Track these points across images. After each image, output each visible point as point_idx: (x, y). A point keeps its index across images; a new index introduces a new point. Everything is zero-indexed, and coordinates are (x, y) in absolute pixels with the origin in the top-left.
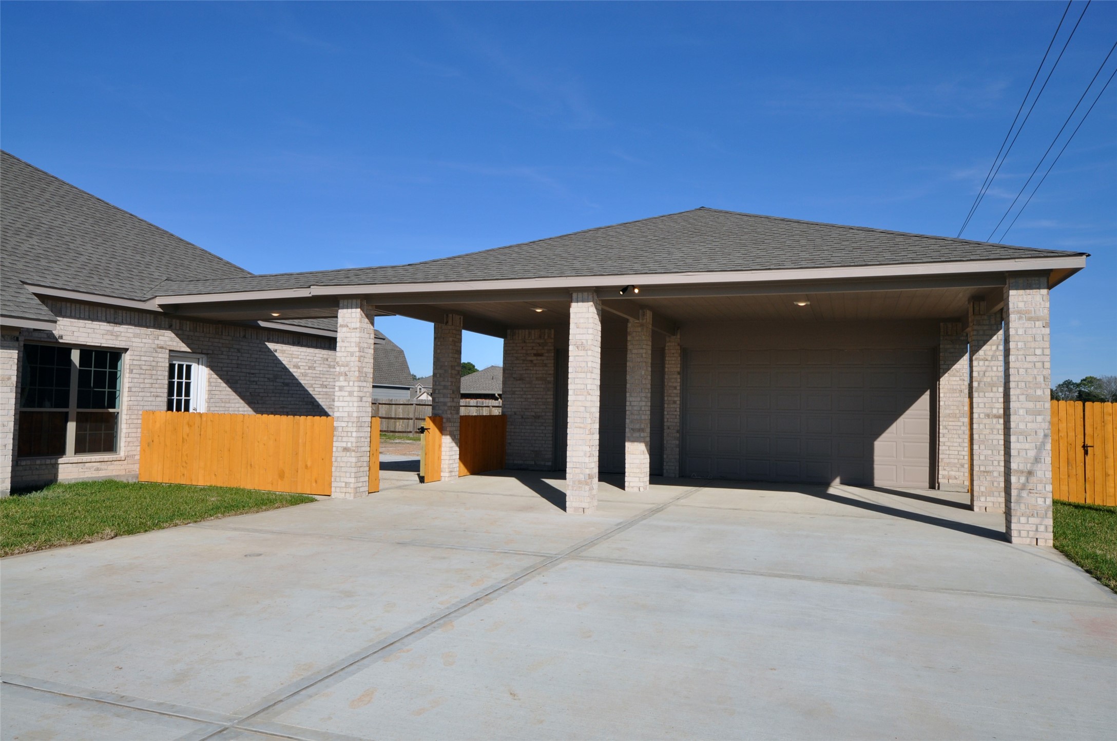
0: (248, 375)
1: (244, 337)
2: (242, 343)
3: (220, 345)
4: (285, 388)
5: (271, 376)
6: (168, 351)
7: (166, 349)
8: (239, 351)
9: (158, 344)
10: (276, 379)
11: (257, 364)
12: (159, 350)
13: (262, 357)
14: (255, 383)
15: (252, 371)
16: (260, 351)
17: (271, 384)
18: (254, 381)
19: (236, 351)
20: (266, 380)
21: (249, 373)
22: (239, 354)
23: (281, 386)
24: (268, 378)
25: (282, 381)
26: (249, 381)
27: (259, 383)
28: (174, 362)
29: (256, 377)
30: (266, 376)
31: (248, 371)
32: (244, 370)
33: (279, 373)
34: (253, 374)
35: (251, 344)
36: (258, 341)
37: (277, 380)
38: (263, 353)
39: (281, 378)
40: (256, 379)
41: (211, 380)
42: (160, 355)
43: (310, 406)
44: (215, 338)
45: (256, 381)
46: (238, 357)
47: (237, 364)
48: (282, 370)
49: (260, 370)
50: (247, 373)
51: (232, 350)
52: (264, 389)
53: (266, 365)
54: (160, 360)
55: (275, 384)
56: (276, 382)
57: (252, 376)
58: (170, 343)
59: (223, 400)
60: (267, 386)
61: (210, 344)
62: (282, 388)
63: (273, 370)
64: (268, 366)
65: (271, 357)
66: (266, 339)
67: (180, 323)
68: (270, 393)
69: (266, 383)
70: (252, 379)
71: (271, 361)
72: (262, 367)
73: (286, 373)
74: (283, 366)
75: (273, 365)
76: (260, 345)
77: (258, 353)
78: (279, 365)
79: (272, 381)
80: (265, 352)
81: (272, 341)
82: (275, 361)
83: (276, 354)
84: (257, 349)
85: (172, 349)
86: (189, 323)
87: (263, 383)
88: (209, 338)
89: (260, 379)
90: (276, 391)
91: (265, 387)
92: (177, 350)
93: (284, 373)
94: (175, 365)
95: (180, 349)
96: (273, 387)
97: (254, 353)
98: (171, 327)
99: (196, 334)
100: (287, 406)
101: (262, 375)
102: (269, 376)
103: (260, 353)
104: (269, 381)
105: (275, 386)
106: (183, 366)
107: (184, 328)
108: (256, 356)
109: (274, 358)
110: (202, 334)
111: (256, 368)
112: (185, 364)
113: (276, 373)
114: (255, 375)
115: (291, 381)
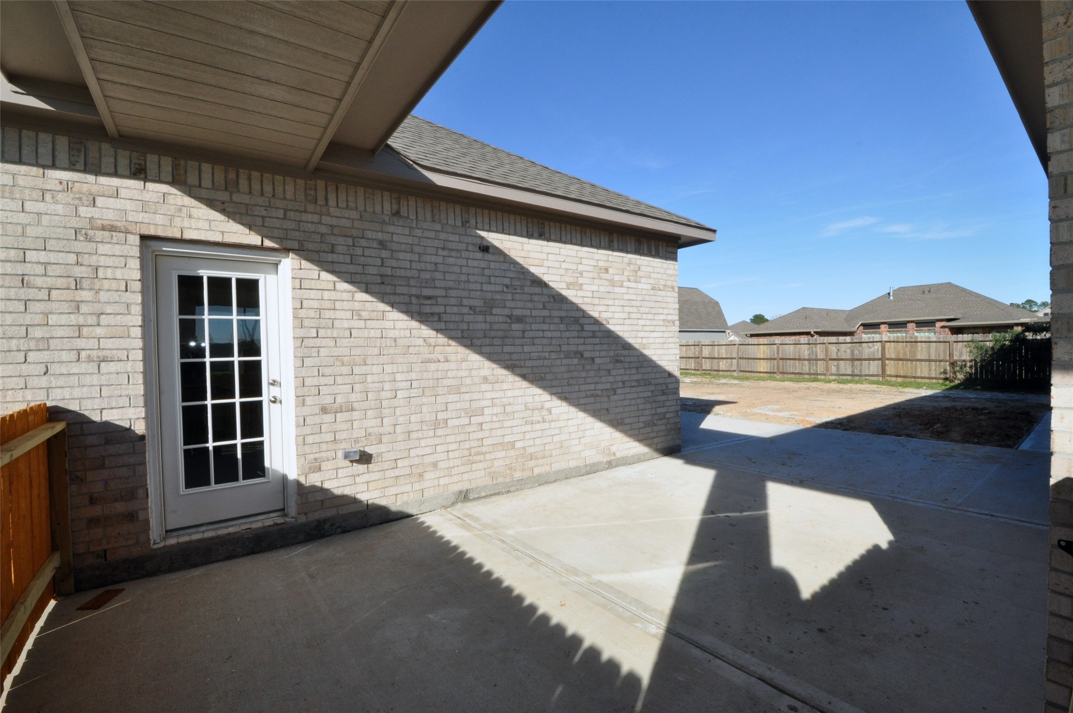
0: (414, 300)
1: (397, 213)
2: (391, 229)
3: (323, 229)
4: (515, 326)
5: (478, 303)
6: (136, 240)
7: (127, 232)
8: (382, 245)
9: (91, 219)
10: (492, 308)
11: (439, 276)
12: (99, 235)
13: (451, 260)
14: (436, 318)
15: (426, 292)
16: (444, 249)
17: (480, 318)
18: (432, 314)
19: (375, 245)
20: (466, 310)
21: (417, 297)
22: (385, 254)
23: (506, 323)
24: (471, 308)
25: (507, 312)
27: (445, 317)
28: (198, 271)
30: (466, 302)
31: (414, 291)
32: (404, 290)
33: (498, 297)
34: (429, 298)
35: (418, 233)
36: (438, 227)
37: (495, 311)
38: (454, 254)
39: (505, 307)
40: (436, 309)
41: (302, 313)
42: (103, 249)
43: (576, 361)
44: (305, 211)
45: (439, 314)
46: (382, 259)
47: (382, 276)
48: (505, 290)
49: (446, 289)
50: (410, 296)
51: (363, 243)
52: (462, 331)
53: (464, 278)
54: (103, 261)
55: (488, 318)
56: (491, 314)
57: (429, 302)
58: (140, 217)
59: (345, 359)
60: (469, 323)
61: (290, 225)
62: (506, 326)
63: (482, 290)
64: (469, 282)
65: (476, 263)
66: (459, 223)
67: (175, 167)
68: (479, 338)
69: (467, 318)
70: (427, 310)
71: (476, 271)
72: (451, 284)
73: (517, 297)
74: (507, 281)
75: (480, 279)
76: (442, 236)
77: (440, 252)
78: (498, 280)
79: (481, 313)
80: (458, 250)
81: (483, 230)
82: (487, 272)
83: (488, 256)
84: (436, 243)
85: (160, 233)
86: (206, 168)
87: (457, 318)
88: (285, 210)
89: (449, 309)
90: (493, 334)
91: (465, 326)
92: (178, 235)
93: (509, 297)
94: (201, 278)
95: (189, 235)
96: (483, 326)
97: (429, 251)
98: (139, 173)
99: (236, 198)
100: (522, 363)
101: (453, 301)
102: (472, 302)
103: (445, 253)
104: (475, 313)
105: (491, 323)
106: (228, 281)
107: (192, 179)
108: (434, 259)
109: (483, 264)
110: (260, 200)
111: (438, 284)
112: (235, 276)
113: (489, 296)
114: (433, 302)
115: (528, 313)
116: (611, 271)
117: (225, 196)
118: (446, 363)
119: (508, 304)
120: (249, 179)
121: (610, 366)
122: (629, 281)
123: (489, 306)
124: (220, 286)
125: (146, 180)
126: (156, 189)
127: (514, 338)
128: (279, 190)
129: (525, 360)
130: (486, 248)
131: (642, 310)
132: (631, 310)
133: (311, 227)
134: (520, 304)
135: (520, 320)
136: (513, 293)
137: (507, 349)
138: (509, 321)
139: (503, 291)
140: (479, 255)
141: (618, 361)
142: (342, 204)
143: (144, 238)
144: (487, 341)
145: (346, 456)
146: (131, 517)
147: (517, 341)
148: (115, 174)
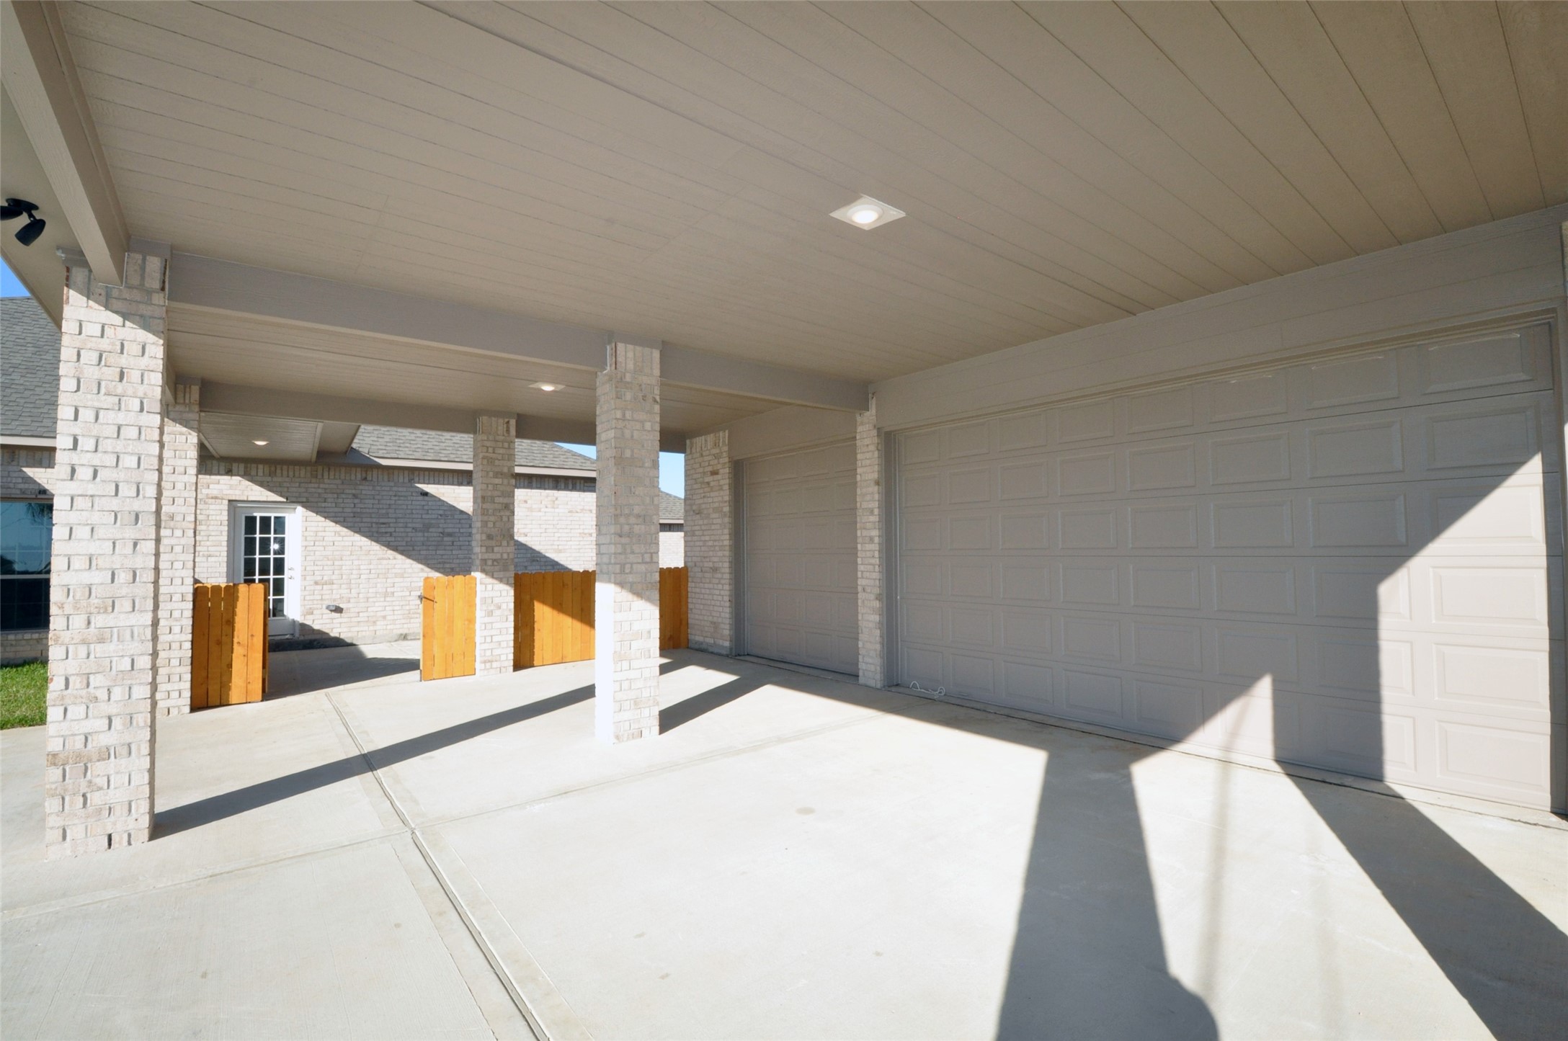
0: (374, 525)
1: (365, 479)
2: (361, 487)
3: (320, 491)
4: (445, 539)
5: (418, 526)
6: (226, 502)
7: (222, 499)
8: (355, 496)
9: (207, 494)
10: (429, 528)
11: (390, 511)
12: (210, 501)
13: (400, 502)
14: (388, 535)
15: (382, 521)
16: (395, 496)
17: (420, 534)
18: (386, 533)
19: (350, 496)
20: (410, 530)
21: (377, 523)
22: (356, 501)
23: (440, 537)
24: (413, 528)
25: (440, 530)
26: (377, 532)
27: (395, 534)
28: (255, 514)
29: (389, 527)
30: (410, 525)
31: (374, 520)
32: (369, 520)
34: (384, 524)
35: (378, 488)
36: (392, 484)
37: (431, 530)
38: (402, 498)
40: (389, 530)
41: (306, 534)
42: (212, 507)
44: (310, 483)
45: (391, 533)
46: (355, 504)
47: (354, 513)
48: (439, 517)
49: (396, 518)
50: (372, 523)
51: (344, 496)
52: (407, 542)
53: (409, 511)
54: (211, 512)
55: (426, 534)
56: (428, 532)
57: (384, 526)
58: (229, 492)
59: (330, 557)
60: (411, 537)
61: (303, 490)
62: (439, 539)
63: (422, 518)
64: (412, 513)
65: (418, 503)
66: (406, 480)
67: (246, 468)
68: (418, 546)
69: (410, 534)
70: (383, 530)
71: (418, 507)
72: (400, 516)
73: (449, 521)
74: (441, 512)
75: (421, 512)
76: (395, 489)
77: (394, 498)
78: (434, 512)
79: (420, 531)
80: (405, 496)
81: (419, 483)
82: (426, 507)
83: (426, 498)
84: (391, 493)
85: (237, 499)
86: (261, 466)
87: (403, 535)
88: (300, 483)
89: (397, 530)
90: (429, 543)
91: (409, 539)
92: (245, 499)
93: (443, 521)
94: (255, 518)
95: (250, 499)
96: (422, 539)
97: (385, 497)
98: (229, 472)
99: (275, 479)
100: (451, 561)
101: (401, 525)
102: (414, 525)
103: (397, 498)
104: (416, 531)
105: (427, 537)
106: (270, 518)
107: (253, 473)
108: (388, 502)
109: (423, 503)
110: (287, 479)
111: (390, 516)
112: (273, 515)
113: (427, 521)
114: (387, 526)
115: (457, 530)
116: (529, 502)
117: (269, 479)
118: (394, 561)
119: (441, 526)
120: (282, 470)
121: (526, 564)
122: (546, 507)
123: (427, 527)
124: (265, 521)
125: (232, 475)
126: (236, 479)
127: (445, 546)
128: (297, 474)
129: (453, 559)
130: (425, 494)
131: (558, 527)
132: (548, 526)
133: (313, 490)
134: (450, 525)
135: (450, 535)
136: (445, 519)
137: (438, 552)
138: (441, 535)
139: (438, 518)
140: (421, 498)
141: (534, 561)
142: (332, 477)
143: (229, 501)
144: (424, 548)
145: (328, 608)
147: (448, 548)
148: (219, 474)
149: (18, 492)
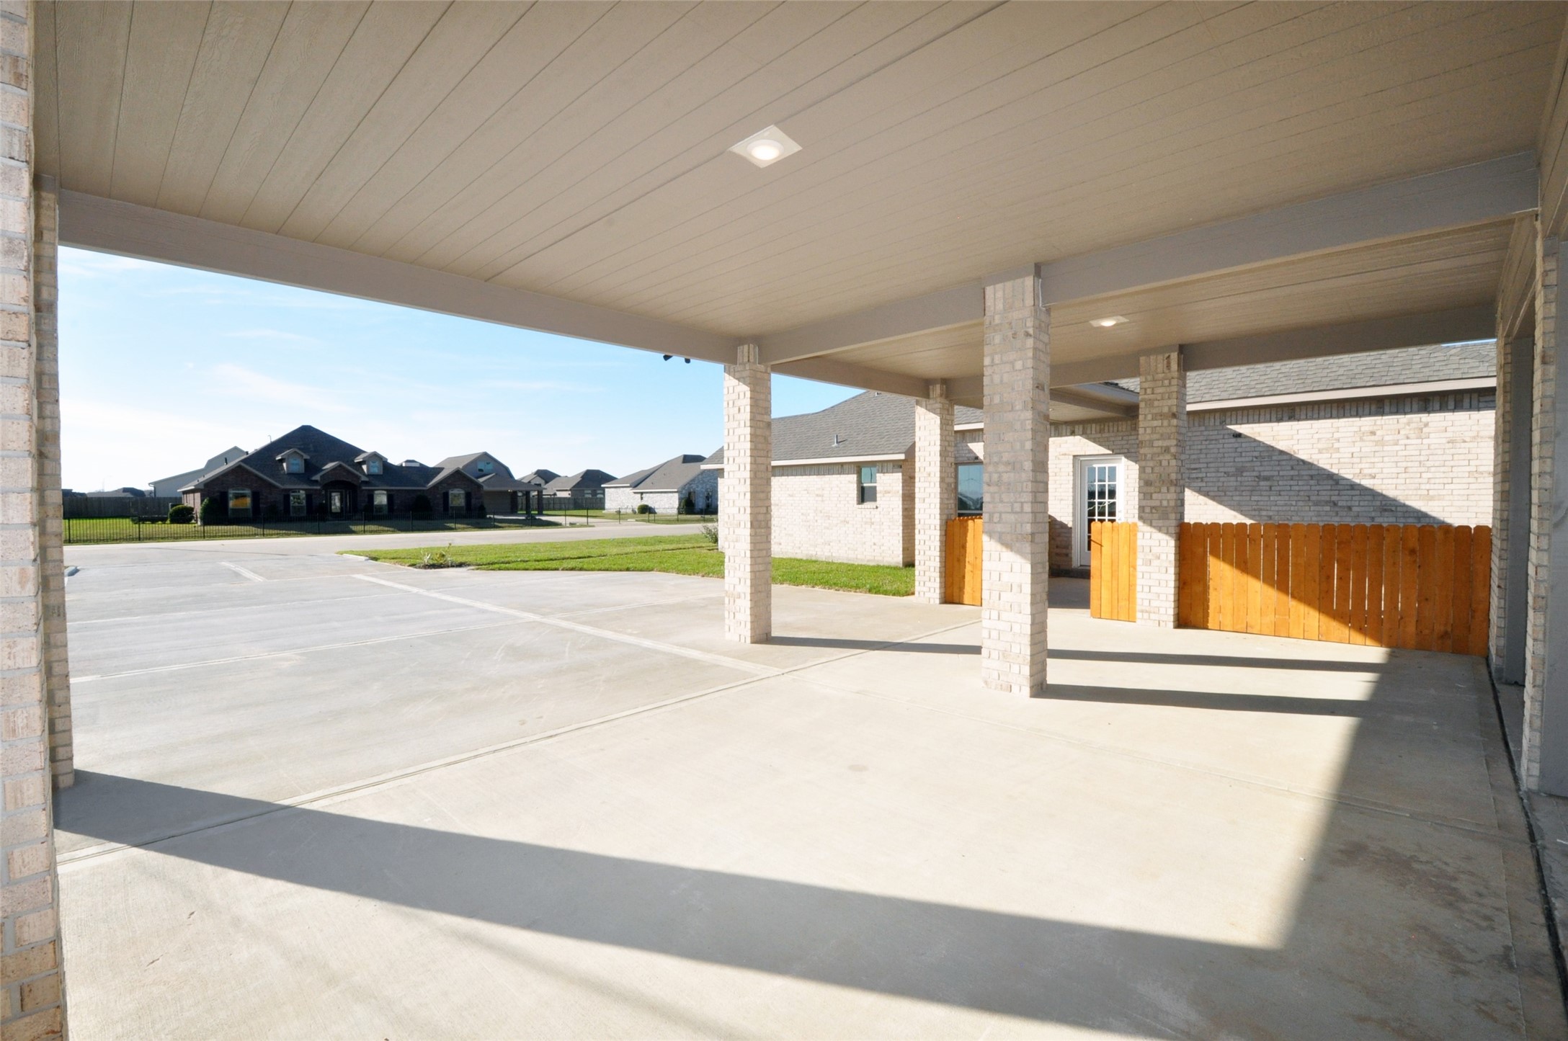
0: (1186, 471)
4: (1262, 483)
5: (1231, 470)
7: (1069, 455)
10: (1242, 472)
11: (1202, 456)
12: (1061, 457)
13: (1211, 446)
14: (1200, 480)
15: (1193, 466)
16: (1206, 440)
17: (1233, 479)
18: (1197, 478)
20: (1222, 474)
23: (1255, 481)
24: (1225, 473)
25: (1255, 474)
26: (1189, 478)
27: (1205, 479)
28: (1094, 466)
29: (1201, 472)
30: (1221, 470)
33: (1248, 465)
34: (1195, 469)
36: (1203, 428)
37: (1244, 474)
38: (1214, 442)
39: (1254, 471)
40: (1200, 475)
41: (1128, 481)
42: (1063, 462)
43: (1328, 508)
44: (1131, 435)
45: (1202, 478)
48: (1255, 459)
49: (1206, 463)
52: (1218, 487)
53: (1220, 455)
55: (1239, 479)
56: (1242, 476)
60: (1223, 482)
61: (1124, 442)
62: (1254, 484)
63: (1234, 461)
64: (1224, 457)
65: (1230, 445)
66: (1218, 423)
67: (1084, 428)
68: (1231, 491)
69: (1222, 479)
70: (1194, 476)
71: (1230, 450)
72: (1211, 460)
73: (1265, 463)
74: (1256, 454)
75: (1233, 455)
76: (1206, 433)
77: (1204, 442)
78: (1248, 454)
79: (1233, 476)
80: (1216, 440)
81: (1231, 424)
82: (1239, 450)
83: (1239, 440)
84: (1201, 438)
85: (1079, 454)
86: (1094, 425)
87: (1215, 480)
88: (1122, 436)
89: (1208, 475)
90: (1242, 488)
91: (1220, 484)
92: (1084, 454)
93: (1259, 464)
94: (1095, 468)
95: (1087, 453)
96: (1235, 484)
97: (1196, 443)
98: (1073, 433)
99: (1104, 435)
100: (1268, 508)
101: (1213, 470)
102: (1226, 470)
103: (1208, 442)
104: (1228, 476)
105: (1241, 482)
106: (1105, 468)
107: (1089, 432)
108: (1199, 447)
109: (1236, 445)
110: (1112, 434)
111: (1201, 461)
112: (1107, 466)
113: (1240, 465)
114: (1198, 471)
115: (1276, 473)
116: (1378, 433)
117: (1099, 435)
118: (1206, 506)
119: (1256, 469)
120: (1109, 426)
121: (1373, 514)
122: (1408, 438)
123: (1240, 471)
124: (1102, 470)
125: (1074, 435)
126: (1078, 438)
127: (1261, 491)
128: (1120, 428)
129: (1271, 506)
130: (1238, 435)
131: (1428, 464)
132: (1409, 464)
133: (1133, 442)
134: (1267, 468)
135: (1267, 479)
136: (1261, 462)
137: (1253, 498)
138: (1257, 480)
139: (1252, 461)
140: (1233, 440)
143: (1073, 456)
144: (1238, 493)
146: (1067, 555)
147: (1264, 493)
148: (1066, 435)
149: (966, 459)
